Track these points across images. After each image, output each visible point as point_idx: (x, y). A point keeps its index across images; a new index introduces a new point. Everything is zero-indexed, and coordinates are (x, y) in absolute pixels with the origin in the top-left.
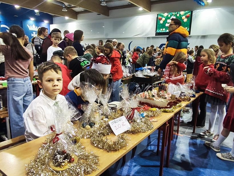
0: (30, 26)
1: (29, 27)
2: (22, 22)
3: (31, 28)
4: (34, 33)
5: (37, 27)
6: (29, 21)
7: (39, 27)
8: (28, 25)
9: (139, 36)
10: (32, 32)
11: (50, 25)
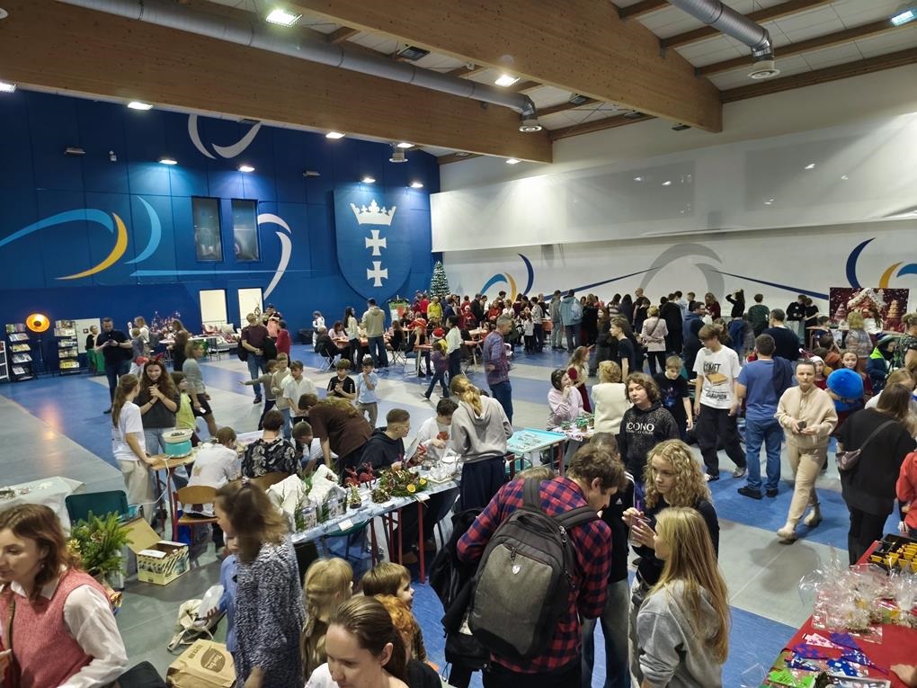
0: (360, 208)
1: (356, 211)
2: (333, 193)
3: (365, 213)
4: (375, 233)
5: (384, 210)
6: (358, 188)
7: (394, 208)
10: (368, 229)
11: (431, 195)
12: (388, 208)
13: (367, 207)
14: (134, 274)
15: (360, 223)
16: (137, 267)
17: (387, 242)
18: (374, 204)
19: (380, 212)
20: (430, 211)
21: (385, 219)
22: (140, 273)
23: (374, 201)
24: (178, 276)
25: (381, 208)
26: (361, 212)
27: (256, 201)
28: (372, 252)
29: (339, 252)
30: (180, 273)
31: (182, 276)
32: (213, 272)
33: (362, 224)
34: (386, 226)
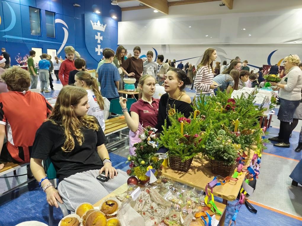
0: (94, 23)
1: (92, 24)
2: (84, 14)
3: (95, 25)
4: (99, 34)
5: (102, 25)
6: (93, 14)
7: (106, 25)
8: (91, 21)
9: (297, 42)
10: (96, 32)
11: (118, 22)
12: (104, 25)
13: (96, 23)
14: (4, 37)
15: (93, 29)
16: (5, 33)
17: (103, 38)
18: (99, 22)
19: (101, 26)
20: (118, 28)
21: (102, 29)
22: (7, 36)
23: (99, 21)
24: (23, 40)
25: (101, 24)
26: (94, 25)
27: (55, 13)
28: (97, 41)
29: (86, 39)
30: (24, 39)
31: (25, 40)
32: (37, 40)
33: (95, 30)
34: (103, 31)
